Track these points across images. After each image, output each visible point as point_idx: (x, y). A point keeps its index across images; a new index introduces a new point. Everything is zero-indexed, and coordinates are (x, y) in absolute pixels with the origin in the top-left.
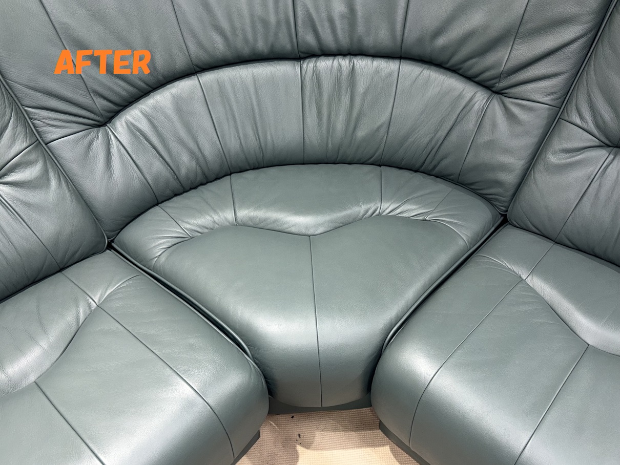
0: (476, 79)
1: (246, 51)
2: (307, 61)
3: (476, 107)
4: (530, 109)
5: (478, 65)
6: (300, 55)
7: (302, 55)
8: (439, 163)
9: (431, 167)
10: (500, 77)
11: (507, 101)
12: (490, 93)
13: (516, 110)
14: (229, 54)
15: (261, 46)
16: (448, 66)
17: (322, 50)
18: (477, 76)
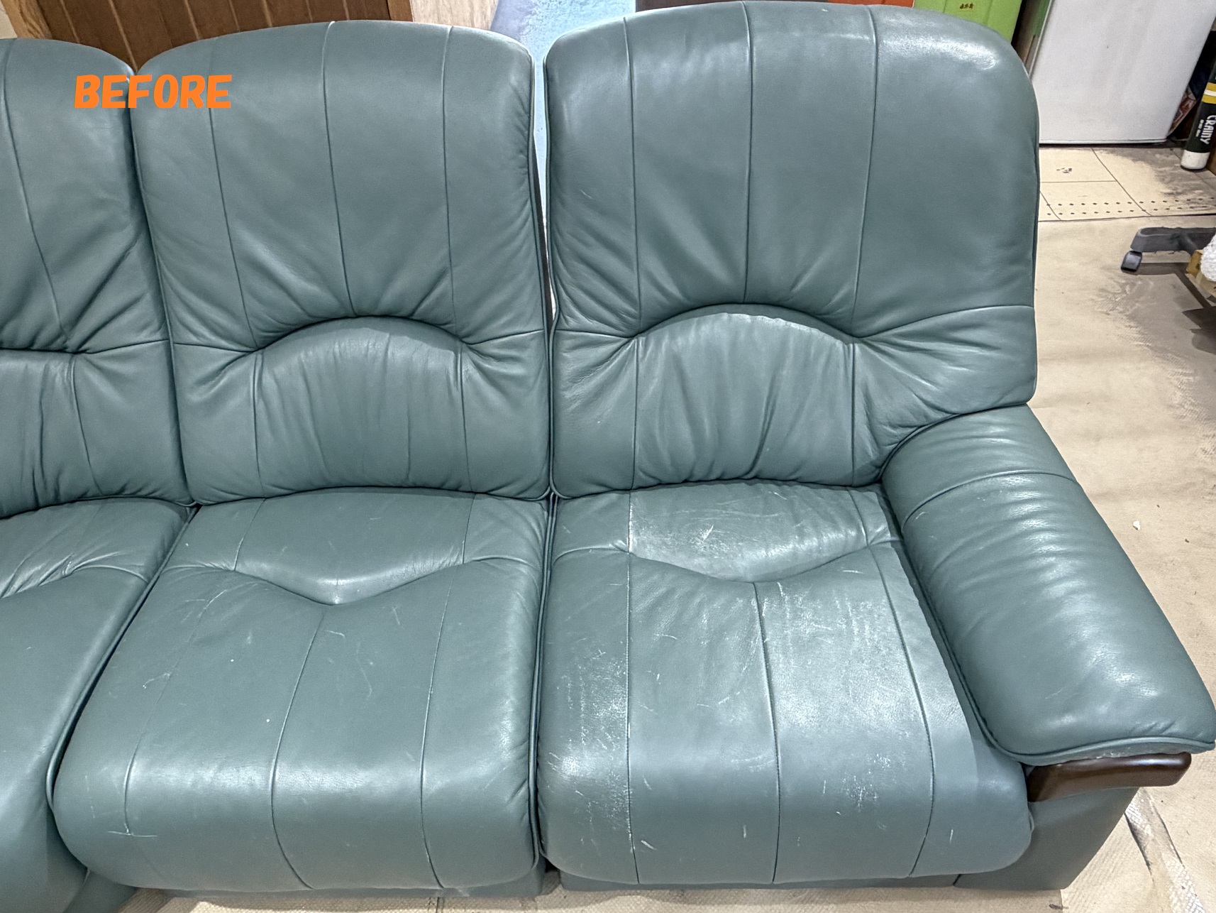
0: (36, 346)
3: (59, 385)
4: (130, 357)
5: (22, 329)
8: (58, 483)
10: (65, 331)
11: (96, 358)
12: (66, 356)
13: (113, 366)
18: (33, 341)
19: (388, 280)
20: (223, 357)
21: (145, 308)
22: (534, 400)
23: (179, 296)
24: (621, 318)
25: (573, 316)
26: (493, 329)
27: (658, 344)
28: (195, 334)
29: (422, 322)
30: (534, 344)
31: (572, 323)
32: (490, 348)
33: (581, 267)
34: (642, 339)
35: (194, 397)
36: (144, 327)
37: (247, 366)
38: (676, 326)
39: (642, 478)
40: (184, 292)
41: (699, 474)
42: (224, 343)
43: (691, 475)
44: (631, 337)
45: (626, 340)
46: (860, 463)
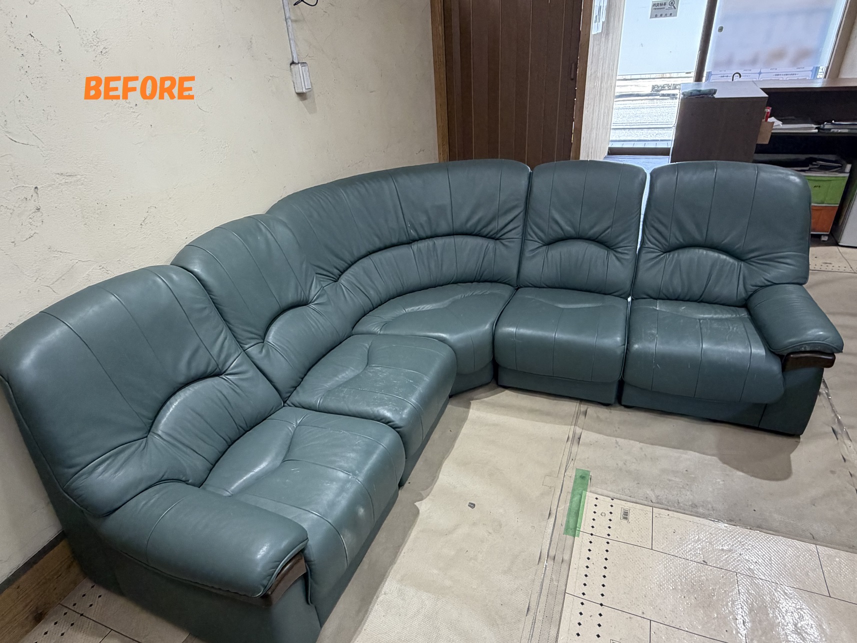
0: (487, 236)
1: (388, 243)
2: (413, 244)
3: (491, 249)
4: (513, 242)
5: (486, 231)
6: (410, 242)
7: (411, 241)
8: (482, 275)
9: (479, 278)
10: (497, 233)
11: (503, 241)
12: (494, 240)
13: (506, 243)
14: (382, 245)
15: (394, 241)
16: (474, 233)
17: (419, 238)
18: (487, 235)
19: (592, 228)
20: (537, 245)
21: (520, 230)
22: (630, 267)
23: (530, 226)
24: (662, 245)
25: (647, 243)
26: (621, 245)
27: (673, 256)
28: (532, 237)
29: (598, 242)
30: (634, 250)
31: (646, 246)
32: (619, 250)
33: (652, 229)
34: (668, 254)
35: (527, 254)
36: (518, 234)
37: (544, 248)
38: (680, 251)
39: (662, 295)
40: (531, 224)
41: (681, 297)
42: (540, 241)
43: (678, 297)
44: (664, 253)
45: (662, 253)
46: (739, 298)
